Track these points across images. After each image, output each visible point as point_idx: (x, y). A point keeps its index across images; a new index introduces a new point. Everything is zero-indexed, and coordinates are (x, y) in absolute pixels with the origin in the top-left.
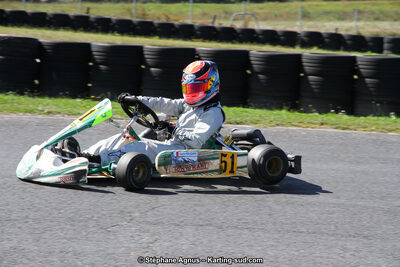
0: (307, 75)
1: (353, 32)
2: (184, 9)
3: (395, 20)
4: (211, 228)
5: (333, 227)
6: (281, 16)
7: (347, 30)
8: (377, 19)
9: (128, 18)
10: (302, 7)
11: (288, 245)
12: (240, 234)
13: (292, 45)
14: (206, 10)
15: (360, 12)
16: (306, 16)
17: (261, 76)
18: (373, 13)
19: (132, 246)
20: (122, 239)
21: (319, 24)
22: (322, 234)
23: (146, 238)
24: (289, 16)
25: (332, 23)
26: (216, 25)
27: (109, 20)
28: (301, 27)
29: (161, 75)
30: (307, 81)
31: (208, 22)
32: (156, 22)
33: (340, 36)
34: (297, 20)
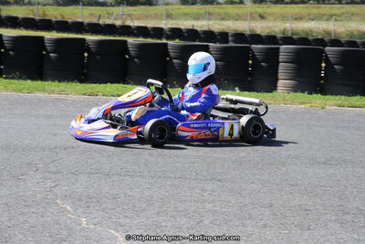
0: (171, 59)
1: (206, 28)
2: (76, 11)
3: (237, 20)
4: (100, 175)
5: (194, 174)
6: (151, 16)
7: (201, 27)
8: (223, 19)
9: (32, 16)
10: (166, 9)
11: (160, 188)
12: (123, 180)
13: (160, 38)
14: (93, 12)
15: (210, 14)
16: (169, 16)
17: (136, 60)
18: (220, 14)
19: (38, 190)
20: (30, 184)
21: (180, 23)
22: (186, 178)
23: (49, 184)
24: (157, 17)
25: (189, 22)
26: (101, 22)
27: (17, 18)
28: (166, 24)
29: (57, 59)
30: (173, 63)
31: (95, 21)
32: (54, 19)
33: (196, 31)
34: (163, 19)
